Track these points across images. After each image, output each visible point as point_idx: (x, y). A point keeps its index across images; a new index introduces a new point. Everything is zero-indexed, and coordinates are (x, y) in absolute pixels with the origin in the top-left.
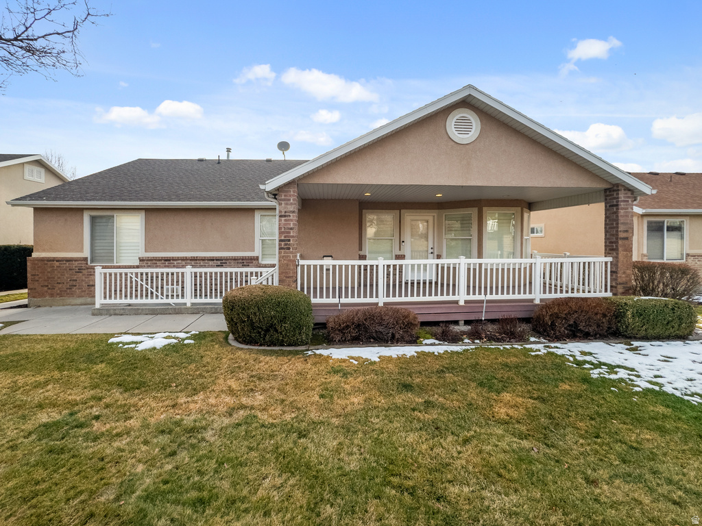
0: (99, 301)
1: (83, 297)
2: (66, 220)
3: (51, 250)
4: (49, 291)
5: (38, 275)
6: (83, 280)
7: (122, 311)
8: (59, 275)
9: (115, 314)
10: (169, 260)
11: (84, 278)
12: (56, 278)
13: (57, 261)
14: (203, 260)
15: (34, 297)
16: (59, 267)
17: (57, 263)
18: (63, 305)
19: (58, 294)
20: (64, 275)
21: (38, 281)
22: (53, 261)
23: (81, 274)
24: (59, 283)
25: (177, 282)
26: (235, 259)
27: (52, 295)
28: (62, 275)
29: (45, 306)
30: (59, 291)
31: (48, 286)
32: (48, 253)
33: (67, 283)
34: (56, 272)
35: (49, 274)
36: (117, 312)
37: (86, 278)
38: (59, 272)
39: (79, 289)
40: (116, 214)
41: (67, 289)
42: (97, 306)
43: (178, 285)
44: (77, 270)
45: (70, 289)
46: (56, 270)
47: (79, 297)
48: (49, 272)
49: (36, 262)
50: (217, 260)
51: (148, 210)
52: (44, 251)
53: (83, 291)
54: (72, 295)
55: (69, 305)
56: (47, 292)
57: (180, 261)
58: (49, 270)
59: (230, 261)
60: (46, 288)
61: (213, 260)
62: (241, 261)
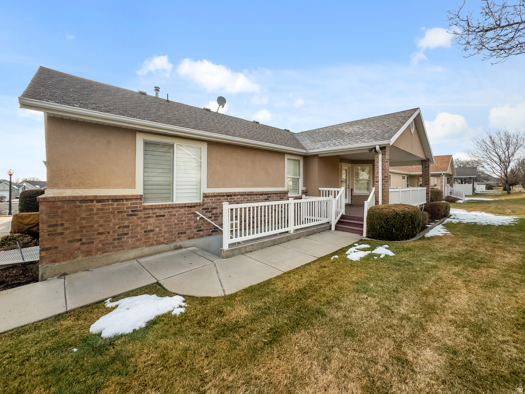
0: (227, 241)
1: (138, 247)
2: (108, 142)
3: (82, 185)
4: (84, 247)
5: (62, 225)
6: (137, 226)
7: (251, 248)
8: (101, 222)
9: (247, 252)
10: (231, 196)
11: (139, 223)
12: (96, 225)
13: (99, 201)
14: (256, 195)
15: (54, 261)
16: (102, 209)
17: (99, 205)
18: (108, 264)
19: (98, 250)
20: (110, 221)
21: (62, 234)
22: (92, 201)
23: (135, 218)
24: (102, 234)
25: (236, 217)
26: (276, 194)
27: (88, 253)
28: (106, 221)
29: (76, 272)
30: (100, 246)
31: (81, 240)
32: (77, 191)
33: (114, 232)
34: (95, 217)
35: (84, 222)
36: (248, 249)
37: (142, 222)
38: (102, 217)
39: (132, 237)
40: (177, 143)
41: (114, 240)
42: (226, 247)
43: (236, 220)
44: (130, 213)
45: (118, 239)
46: (97, 214)
47: (132, 248)
48: (84, 219)
49: (59, 204)
50: (265, 194)
51: (212, 144)
52: (69, 186)
53: (137, 240)
54: (122, 247)
55: (116, 262)
56: (79, 249)
57: (239, 197)
58: (84, 215)
59: (273, 195)
60: (77, 244)
61: (262, 195)
62: (279, 195)
